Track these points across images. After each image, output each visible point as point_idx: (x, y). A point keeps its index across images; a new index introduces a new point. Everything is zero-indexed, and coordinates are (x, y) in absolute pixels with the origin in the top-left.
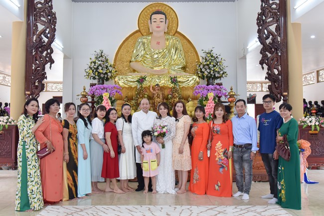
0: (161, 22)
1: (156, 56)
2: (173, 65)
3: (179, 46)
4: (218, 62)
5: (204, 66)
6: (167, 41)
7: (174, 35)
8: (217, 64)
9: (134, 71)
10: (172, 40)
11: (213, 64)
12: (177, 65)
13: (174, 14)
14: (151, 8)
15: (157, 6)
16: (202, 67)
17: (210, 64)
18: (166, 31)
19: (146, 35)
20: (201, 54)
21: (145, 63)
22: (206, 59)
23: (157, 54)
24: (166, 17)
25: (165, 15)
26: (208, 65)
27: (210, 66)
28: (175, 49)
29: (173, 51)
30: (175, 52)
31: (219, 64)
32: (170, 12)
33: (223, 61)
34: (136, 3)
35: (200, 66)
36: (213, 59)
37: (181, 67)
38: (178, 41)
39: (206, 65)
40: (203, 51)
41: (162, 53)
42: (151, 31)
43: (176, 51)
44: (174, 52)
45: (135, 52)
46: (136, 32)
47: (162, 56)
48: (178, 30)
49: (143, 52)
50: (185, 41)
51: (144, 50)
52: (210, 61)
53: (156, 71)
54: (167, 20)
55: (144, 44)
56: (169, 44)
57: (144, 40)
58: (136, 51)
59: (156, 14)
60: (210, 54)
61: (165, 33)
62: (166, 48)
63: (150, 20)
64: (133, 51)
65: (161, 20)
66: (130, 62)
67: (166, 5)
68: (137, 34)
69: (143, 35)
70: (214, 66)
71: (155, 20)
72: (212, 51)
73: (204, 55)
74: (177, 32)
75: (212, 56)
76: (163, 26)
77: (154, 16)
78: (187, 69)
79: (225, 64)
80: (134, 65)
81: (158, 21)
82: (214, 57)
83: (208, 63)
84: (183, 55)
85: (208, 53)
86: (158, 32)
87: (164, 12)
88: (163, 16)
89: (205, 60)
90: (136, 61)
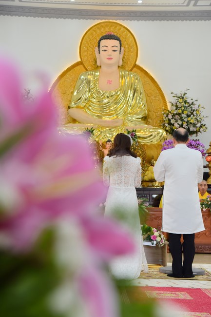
0: (114, 51)
1: (106, 101)
2: (130, 114)
3: (139, 87)
4: (194, 110)
5: (174, 115)
6: (122, 78)
7: (131, 70)
8: (192, 113)
9: (74, 121)
10: (130, 78)
11: (186, 112)
12: (137, 114)
13: (131, 39)
14: (98, 28)
15: (107, 26)
16: (170, 116)
17: (183, 113)
18: (120, 64)
19: (92, 70)
20: (170, 100)
21: (90, 110)
22: (177, 106)
23: (108, 97)
24: (120, 44)
25: (120, 41)
26: (179, 114)
27: (183, 115)
28: (133, 90)
29: (130, 93)
30: (134, 95)
31: (195, 113)
32: (126, 35)
33: (201, 109)
34: (77, 20)
35: (167, 116)
36: (187, 105)
37: (141, 116)
38: (137, 79)
39: (177, 114)
40: (173, 95)
41: (115, 97)
42: (98, 64)
43: (134, 93)
44: (131, 95)
45: (75, 93)
46: (77, 64)
47: (115, 100)
48: (137, 63)
49: (87, 95)
50: (147, 79)
51: (89, 91)
52: (183, 108)
53: (106, 121)
54: (122, 48)
55: (88, 82)
56: (125, 83)
57: (89, 77)
58: (77, 92)
59: (107, 39)
60: (183, 98)
61: (119, 67)
62: (120, 90)
63: (97, 48)
64: (73, 93)
65: (115, 48)
66: (69, 108)
67: (121, 25)
68: (78, 68)
69: (87, 70)
70: (188, 116)
71: (105, 48)
72: (185, 94)
73: (174, 100)
74: (135, 66)
75: (185, 102)
76: (117, 57)
77: (103, 42)
78: (149, 120)
79: (203, 113)
80: (74, 112)
81: (110, 49)
82: (188, 103)
83: (180, 111)
84: (145, 99)
85: (179, 97)
86: (110, 65)
87: (118, 36)
88: (117, 43)
89: (175, 108)
90: (78, 107)
